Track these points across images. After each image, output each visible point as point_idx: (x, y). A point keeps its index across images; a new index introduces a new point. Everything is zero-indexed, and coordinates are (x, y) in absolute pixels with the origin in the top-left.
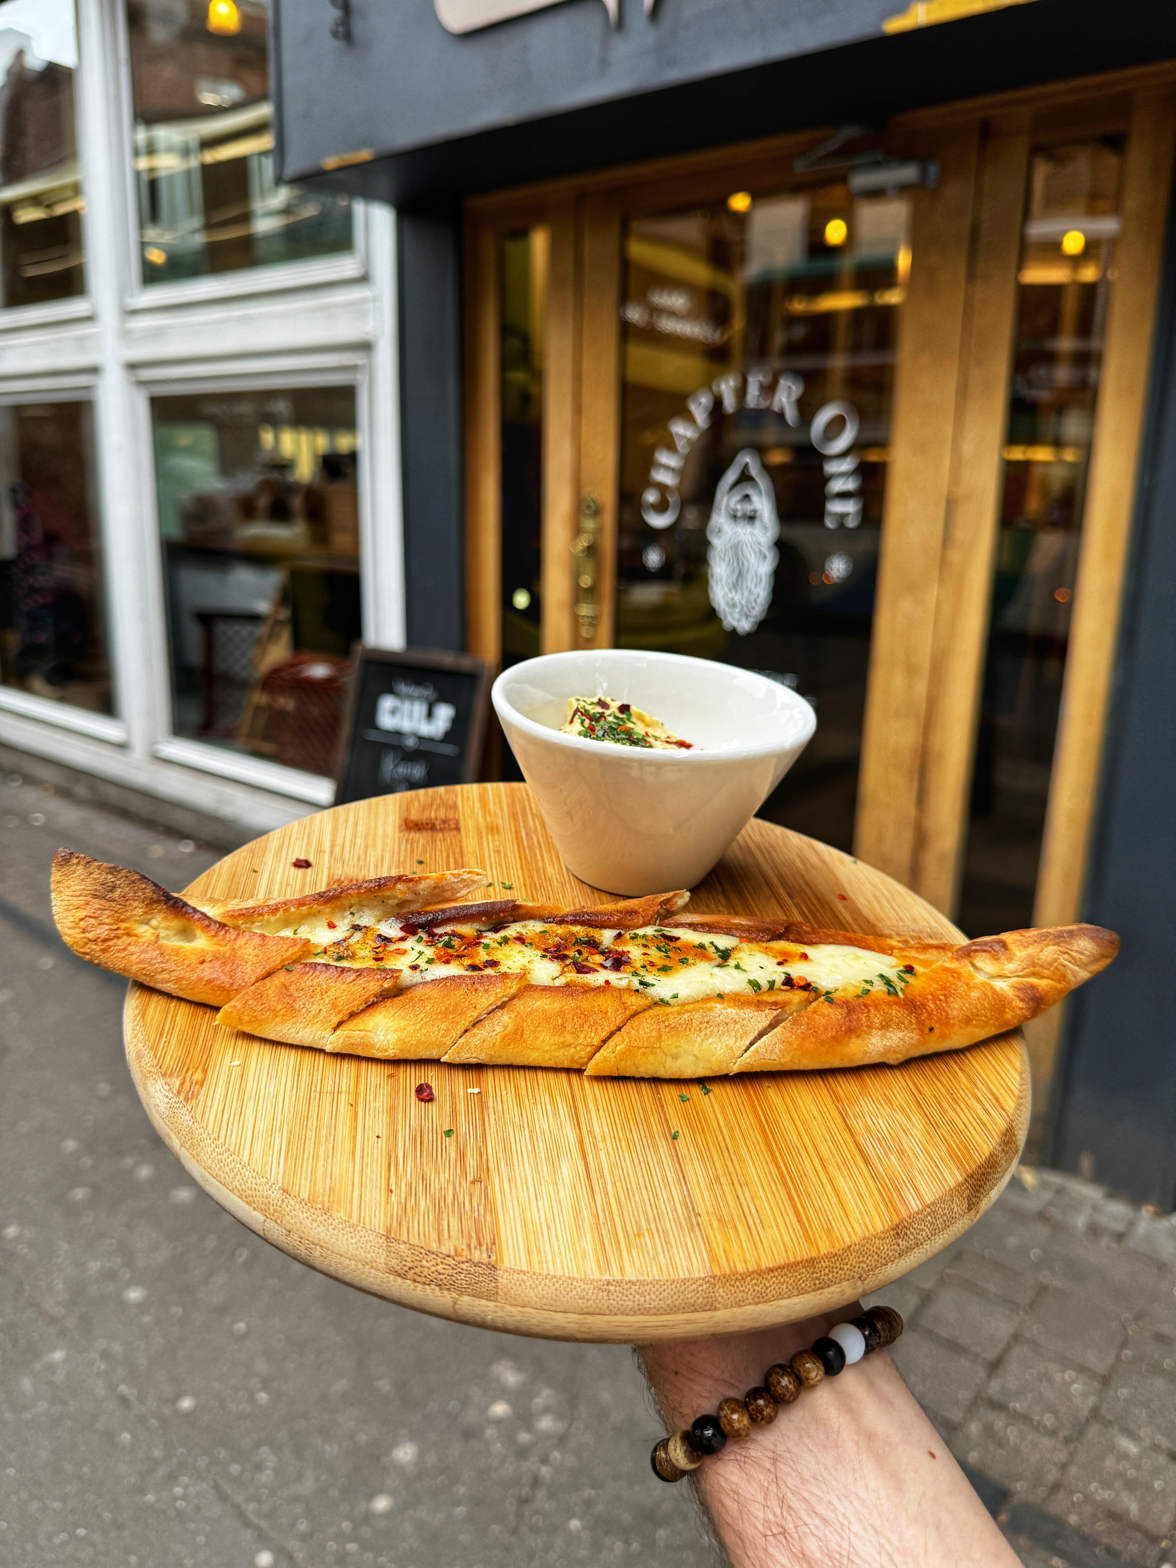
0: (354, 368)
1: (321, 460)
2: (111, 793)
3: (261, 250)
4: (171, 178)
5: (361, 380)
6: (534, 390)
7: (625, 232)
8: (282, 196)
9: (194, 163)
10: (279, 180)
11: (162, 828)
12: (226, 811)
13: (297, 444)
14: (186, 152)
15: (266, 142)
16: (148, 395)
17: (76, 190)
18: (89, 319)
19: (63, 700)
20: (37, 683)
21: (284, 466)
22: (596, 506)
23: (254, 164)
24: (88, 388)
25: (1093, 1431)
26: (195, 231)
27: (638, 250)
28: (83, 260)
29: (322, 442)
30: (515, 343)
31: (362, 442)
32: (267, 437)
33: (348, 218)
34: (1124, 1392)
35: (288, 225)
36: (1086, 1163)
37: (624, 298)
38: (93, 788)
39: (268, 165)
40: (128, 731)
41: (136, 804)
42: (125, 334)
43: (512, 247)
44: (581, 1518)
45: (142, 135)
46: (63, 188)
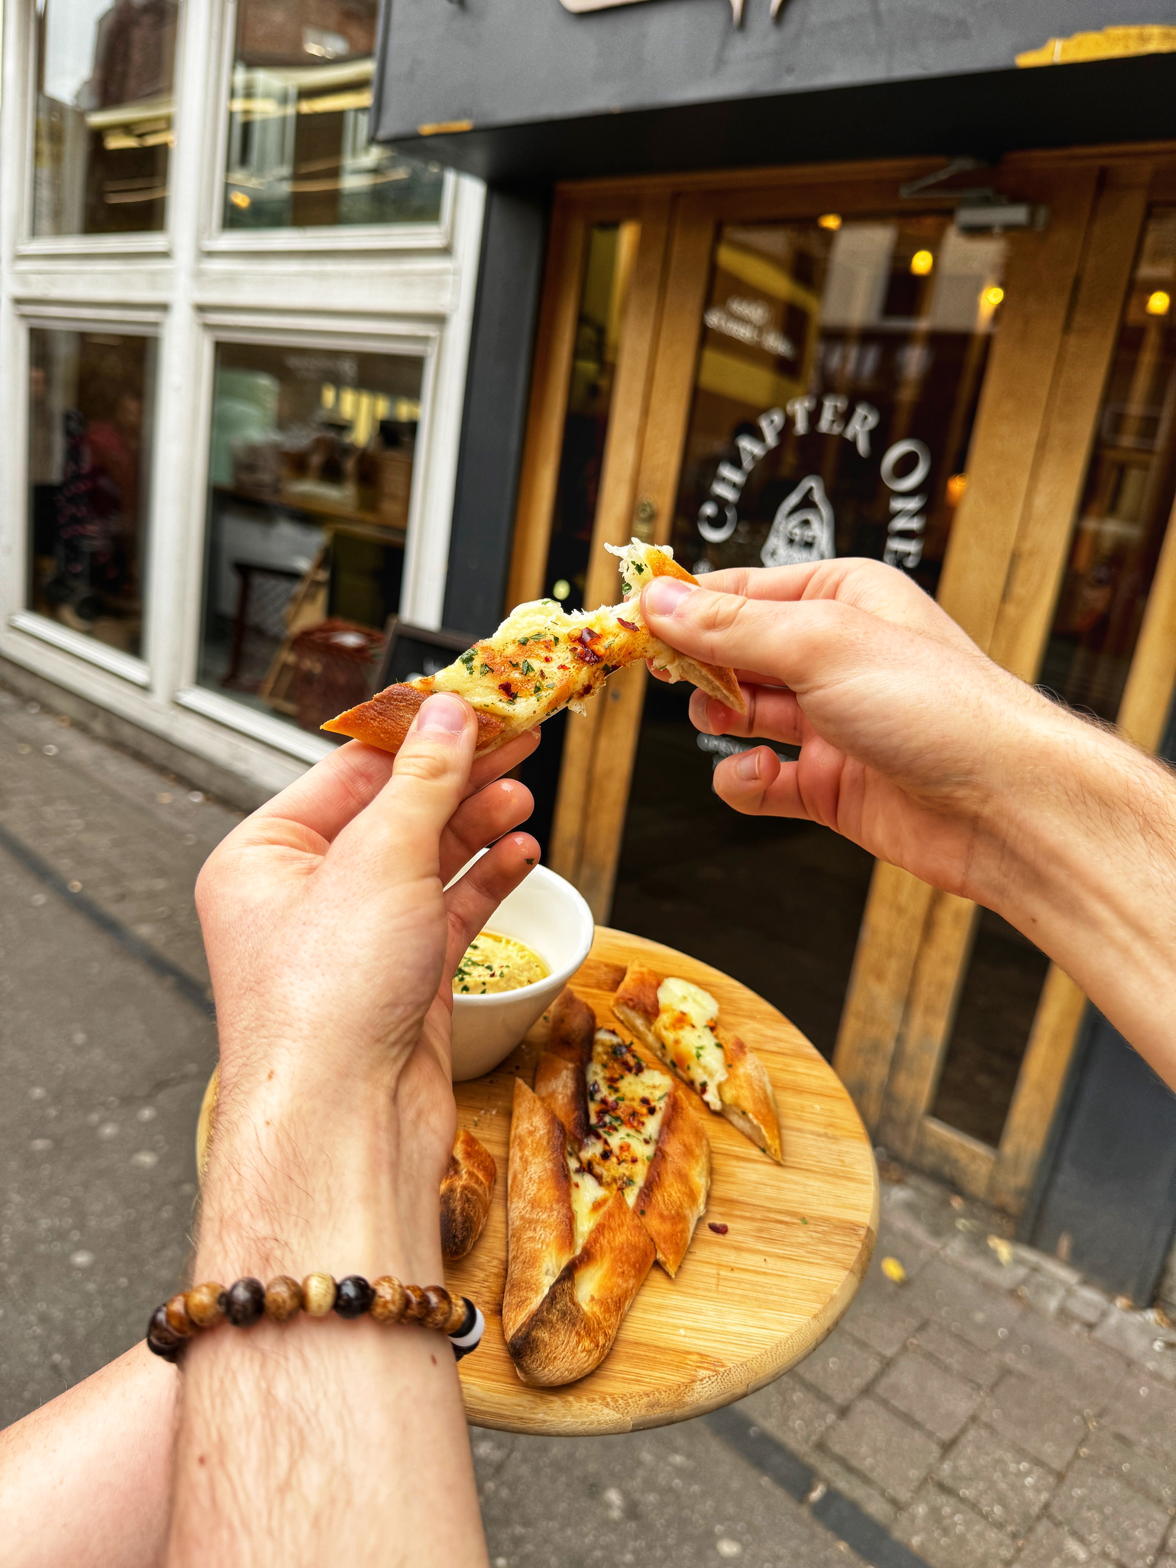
0: (425, 340)
1: (378, 425)
2: (127, 733)
3: (345, 208)
4: (265, 122)
5: (431, 353)
6: (603, 383)
7: (718, 238)
8: (373, 156)
9: (290, 110)
10: (372, 140)
11: (173, 776)
12: (240, 767)
13: (357, 406)
14: (284, 99)
15: (365, 99)
16: (214, 339)
17: (168, 123)
18: (165, 255)
19: (89, 633)
20: (67, 612)
21: (343, 427)
22: (652, 511)
23: (350, 120)
24: (156, 324)
25: (1042, 1528)
26: (282, 179)
27: (728, 258)
28: (167, 194)
29: (382, 407)
30: (589, 333)
31: (423, 413)
32: (329, 395)
33: (438, 186)
34: (1078, 1492)
35: (375, 185)
36: (1064, 1245)
37: (708, 303)
38: (109, 726)
39: (364, 122)
40: (151, 674)
41: (149, 747)
42: (198, 275)
43: (600, 238)
45: (241, 76)
46: (156, 119)
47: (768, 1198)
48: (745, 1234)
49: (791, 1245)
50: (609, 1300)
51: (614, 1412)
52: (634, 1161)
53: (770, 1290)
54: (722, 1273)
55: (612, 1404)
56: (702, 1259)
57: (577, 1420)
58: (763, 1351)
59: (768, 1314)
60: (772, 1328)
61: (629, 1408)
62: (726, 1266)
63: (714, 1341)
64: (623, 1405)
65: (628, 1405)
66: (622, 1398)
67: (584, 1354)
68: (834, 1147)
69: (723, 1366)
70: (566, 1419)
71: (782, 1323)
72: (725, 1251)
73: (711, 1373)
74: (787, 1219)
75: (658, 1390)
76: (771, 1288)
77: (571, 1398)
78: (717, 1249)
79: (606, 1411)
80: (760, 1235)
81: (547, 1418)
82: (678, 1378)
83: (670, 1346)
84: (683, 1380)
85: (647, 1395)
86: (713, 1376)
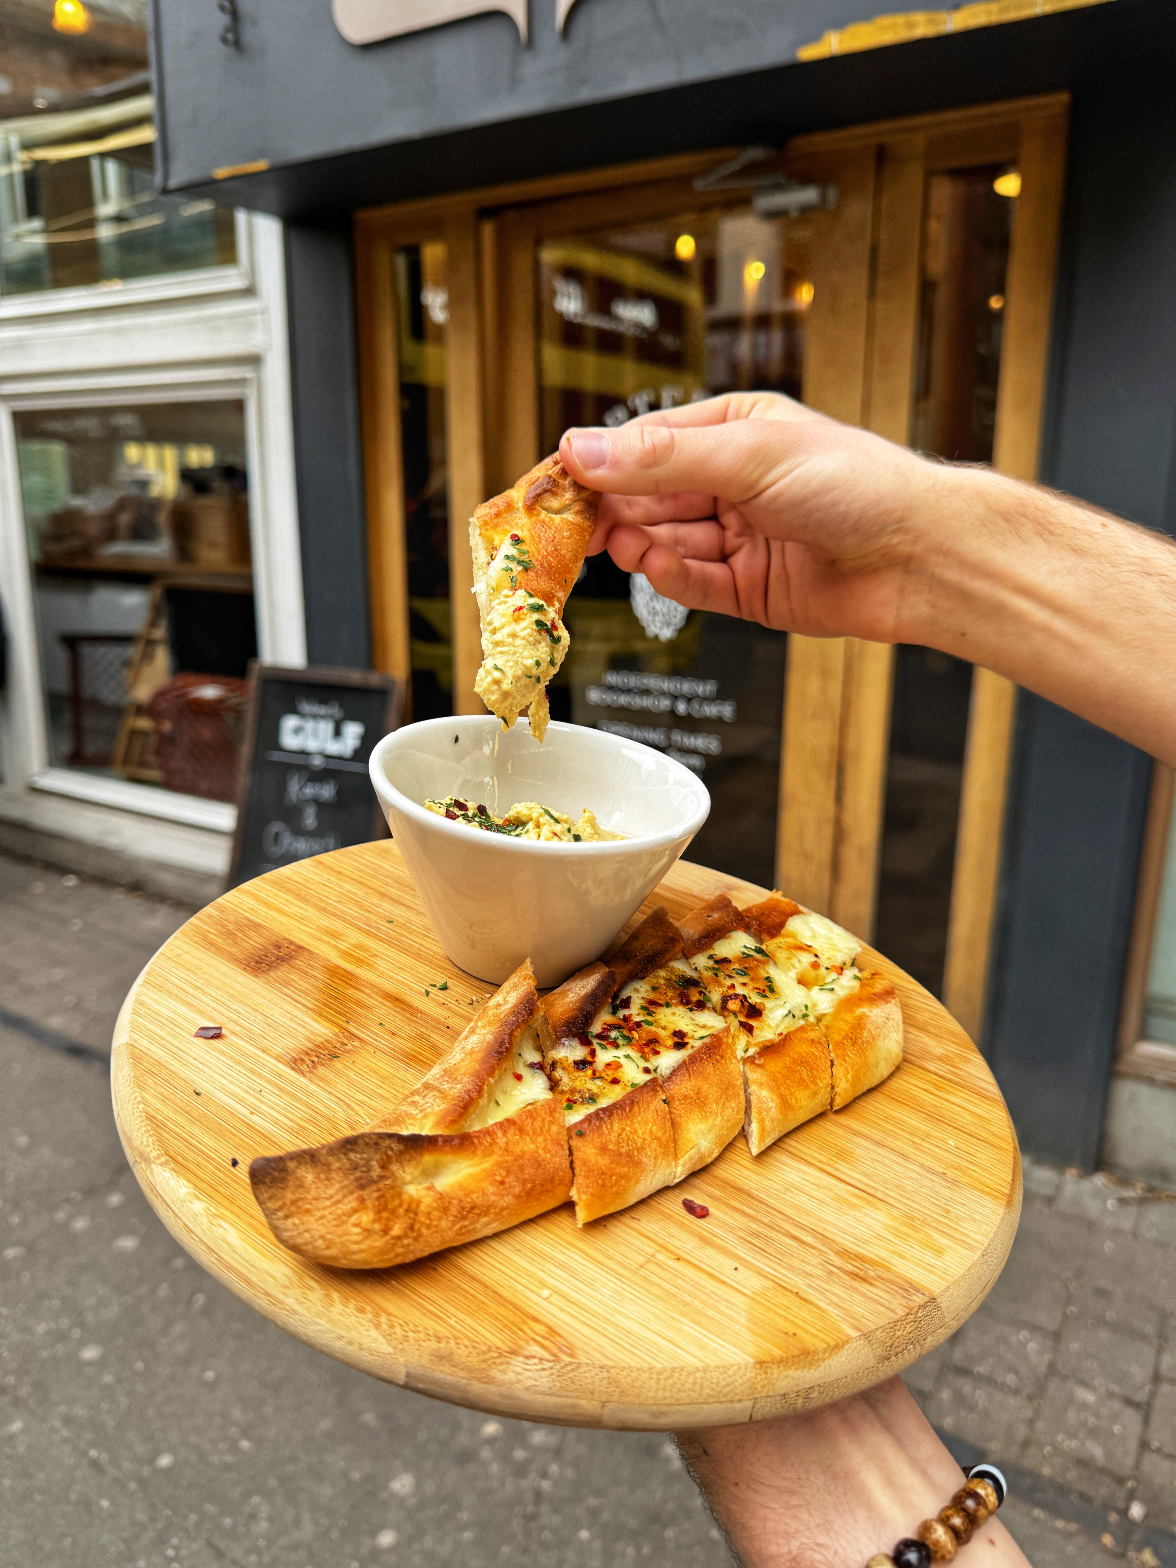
0: (241, 382)
5: (250, 394)
12: (113, 841)
25: (1053, 1386)
32: (131, 453)
34: (1075, 1346)
44: (589, 1528)
47: (795, 1206)
48: (731, 1229)
49: (791, 1268)
50: (455, 1202)
51: (383, 1340)
52: (615, 1081)
53: (716, 1304)
54: (659, 1256)
55: (385, 1327)
56: (643, 1231)
57: (334, 1329)
58: (646, 1366)
59: (689, 1327)
60: (681, 1345)
61: (405, 1343)
62: (672, 1253)
63: (584, 1323)
64: (399, 1336)
65: (406, 1339)
66: (401, 1325)
67: (357, 1230)
68: (945, 1192)
69: (572, 1356)
70: (318, 1320)
71: (702, 1347)
72: (684, 1236)
73: (547, 1356)
74: (809, 1239)
75: (456, 1338)
76: (718, 1301)
77: (335, 1295)
78: (675, 1230)
79: (374, 1333)
80: (752, 1239)
81: (298, 1308)
82: (495, 1340)
83: (515, 1301)
84: (500, 1345)
85: (439, 1339)
86: (548, 1361)
